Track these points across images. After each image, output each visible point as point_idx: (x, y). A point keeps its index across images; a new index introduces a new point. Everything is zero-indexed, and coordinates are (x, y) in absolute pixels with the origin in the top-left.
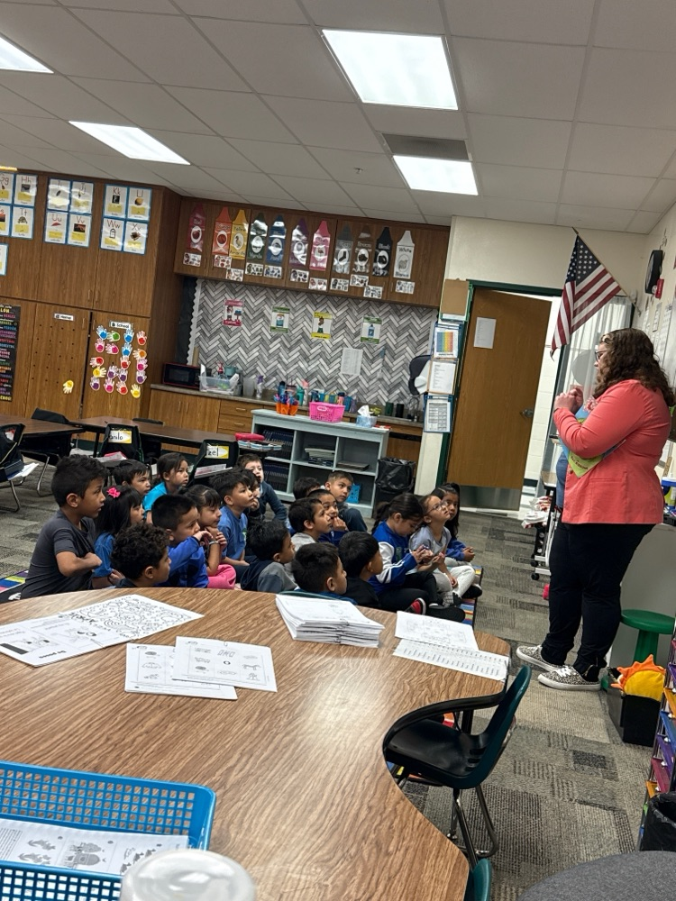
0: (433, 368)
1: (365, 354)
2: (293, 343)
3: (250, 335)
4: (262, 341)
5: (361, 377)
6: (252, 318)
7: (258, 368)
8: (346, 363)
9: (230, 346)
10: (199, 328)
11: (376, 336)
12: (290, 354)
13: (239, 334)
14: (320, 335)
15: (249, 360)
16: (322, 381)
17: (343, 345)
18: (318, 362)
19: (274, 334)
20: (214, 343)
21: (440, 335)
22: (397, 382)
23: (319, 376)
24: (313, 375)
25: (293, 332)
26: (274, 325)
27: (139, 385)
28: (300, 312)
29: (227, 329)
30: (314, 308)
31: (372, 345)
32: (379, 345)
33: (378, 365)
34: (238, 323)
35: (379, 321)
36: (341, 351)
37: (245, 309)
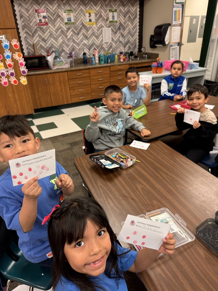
0: (173, 29)
1: (112, 30)
2: (78, 30)
3: (55, 30)
4: (62, 32)
5: (112, 42)
6: (53, 19)
7: (64, 48)
8: (105, 36)
9: (46, 39)
10: (24, 31)
11: (116, 19)
12: (78, 37)
13: (49, 30)
14: (91, 23)
15: (58, 45)
16: (96, 48)
17: (102, 27)
18: (93, 39)
19: (67, 26)
20: (36, 39)
21: (175, 11)
22: (127, 41)
23: (94, 46)
24: (92, 46)
25: (77, 24)
26: (66, 21)
27: (25, 76)
28: (78, 11)
29: (41, 29)
30: (85, 8)
31: (115, 24)
32: (118, 24)
33: (118, 35)
34: (47, 24)
35: (116, 11)
36: (102, 30)
37: (48, 13)
